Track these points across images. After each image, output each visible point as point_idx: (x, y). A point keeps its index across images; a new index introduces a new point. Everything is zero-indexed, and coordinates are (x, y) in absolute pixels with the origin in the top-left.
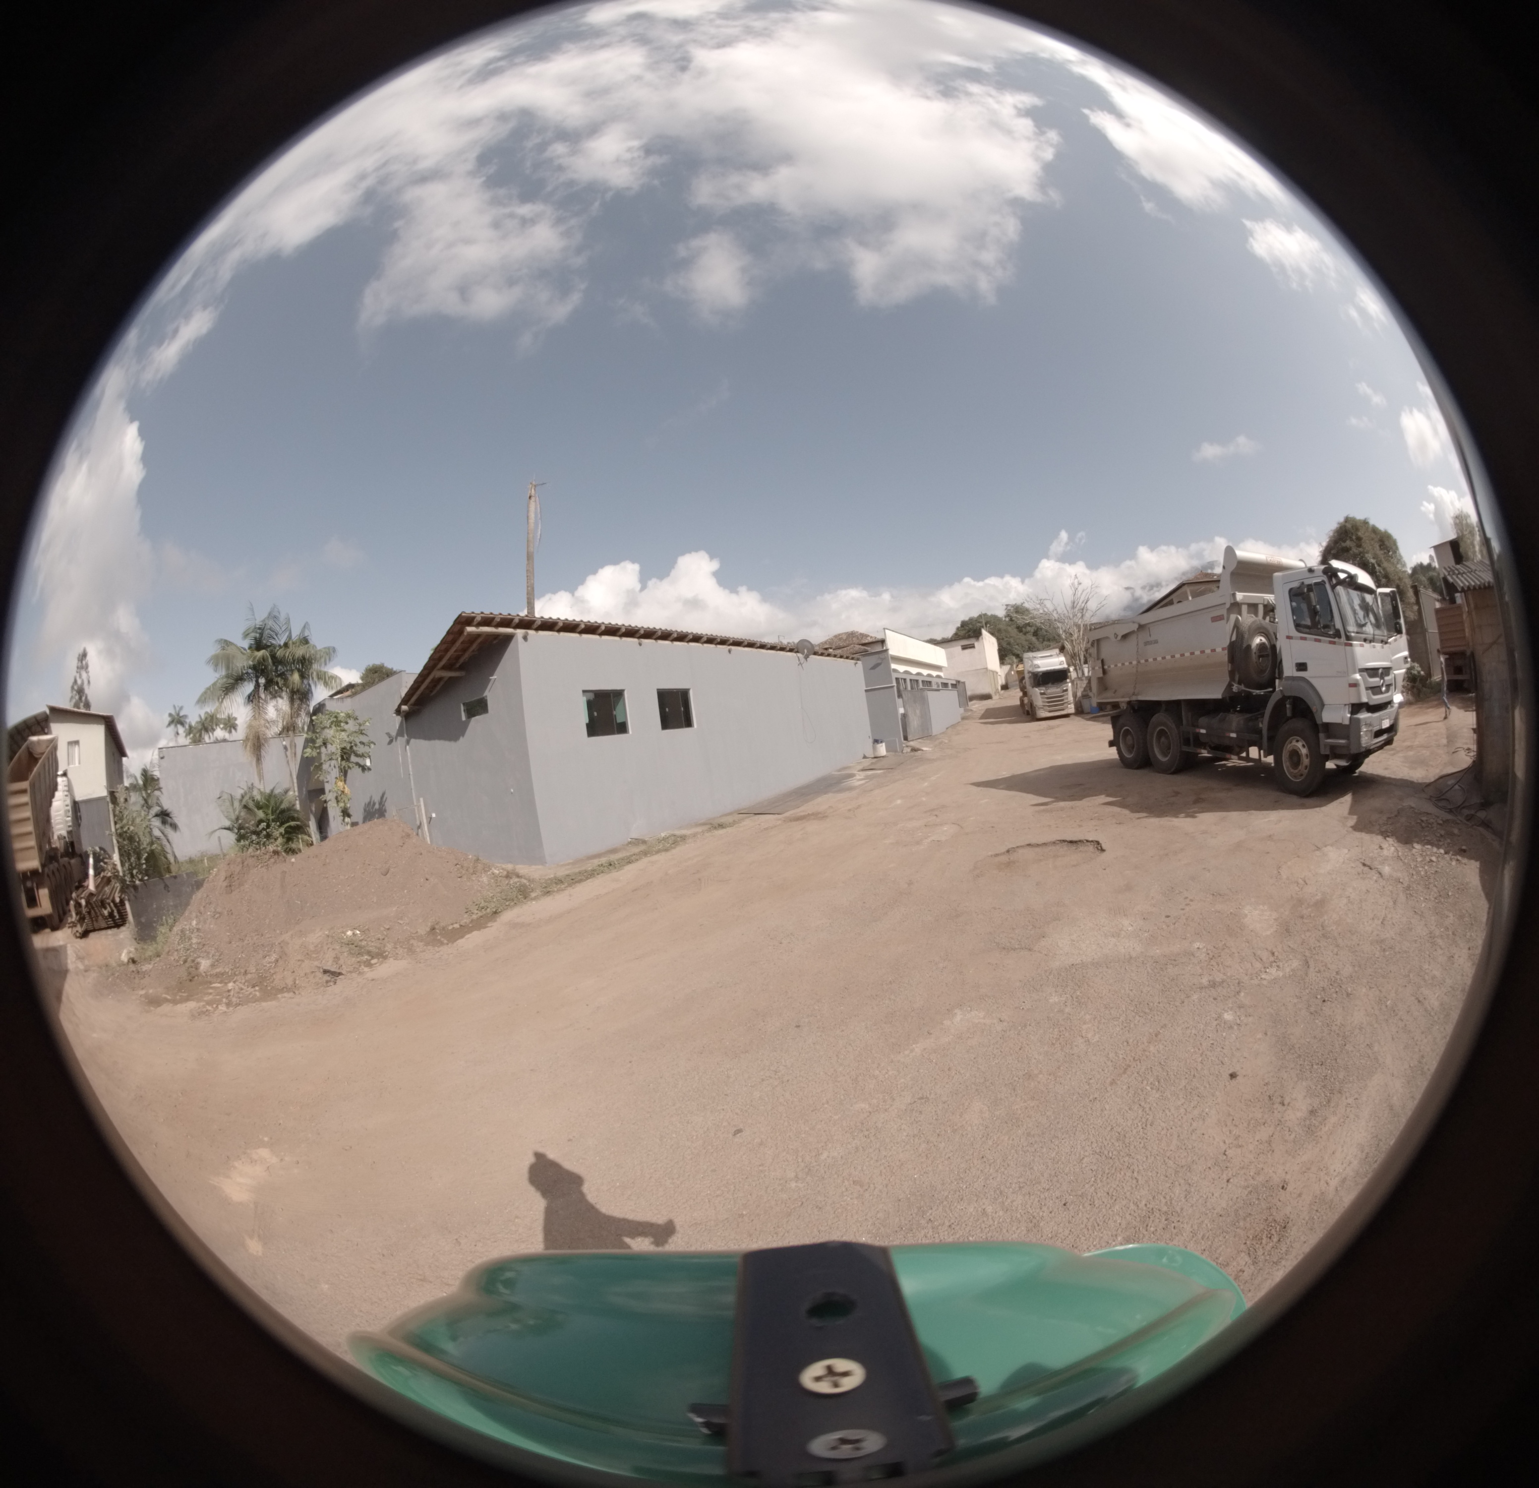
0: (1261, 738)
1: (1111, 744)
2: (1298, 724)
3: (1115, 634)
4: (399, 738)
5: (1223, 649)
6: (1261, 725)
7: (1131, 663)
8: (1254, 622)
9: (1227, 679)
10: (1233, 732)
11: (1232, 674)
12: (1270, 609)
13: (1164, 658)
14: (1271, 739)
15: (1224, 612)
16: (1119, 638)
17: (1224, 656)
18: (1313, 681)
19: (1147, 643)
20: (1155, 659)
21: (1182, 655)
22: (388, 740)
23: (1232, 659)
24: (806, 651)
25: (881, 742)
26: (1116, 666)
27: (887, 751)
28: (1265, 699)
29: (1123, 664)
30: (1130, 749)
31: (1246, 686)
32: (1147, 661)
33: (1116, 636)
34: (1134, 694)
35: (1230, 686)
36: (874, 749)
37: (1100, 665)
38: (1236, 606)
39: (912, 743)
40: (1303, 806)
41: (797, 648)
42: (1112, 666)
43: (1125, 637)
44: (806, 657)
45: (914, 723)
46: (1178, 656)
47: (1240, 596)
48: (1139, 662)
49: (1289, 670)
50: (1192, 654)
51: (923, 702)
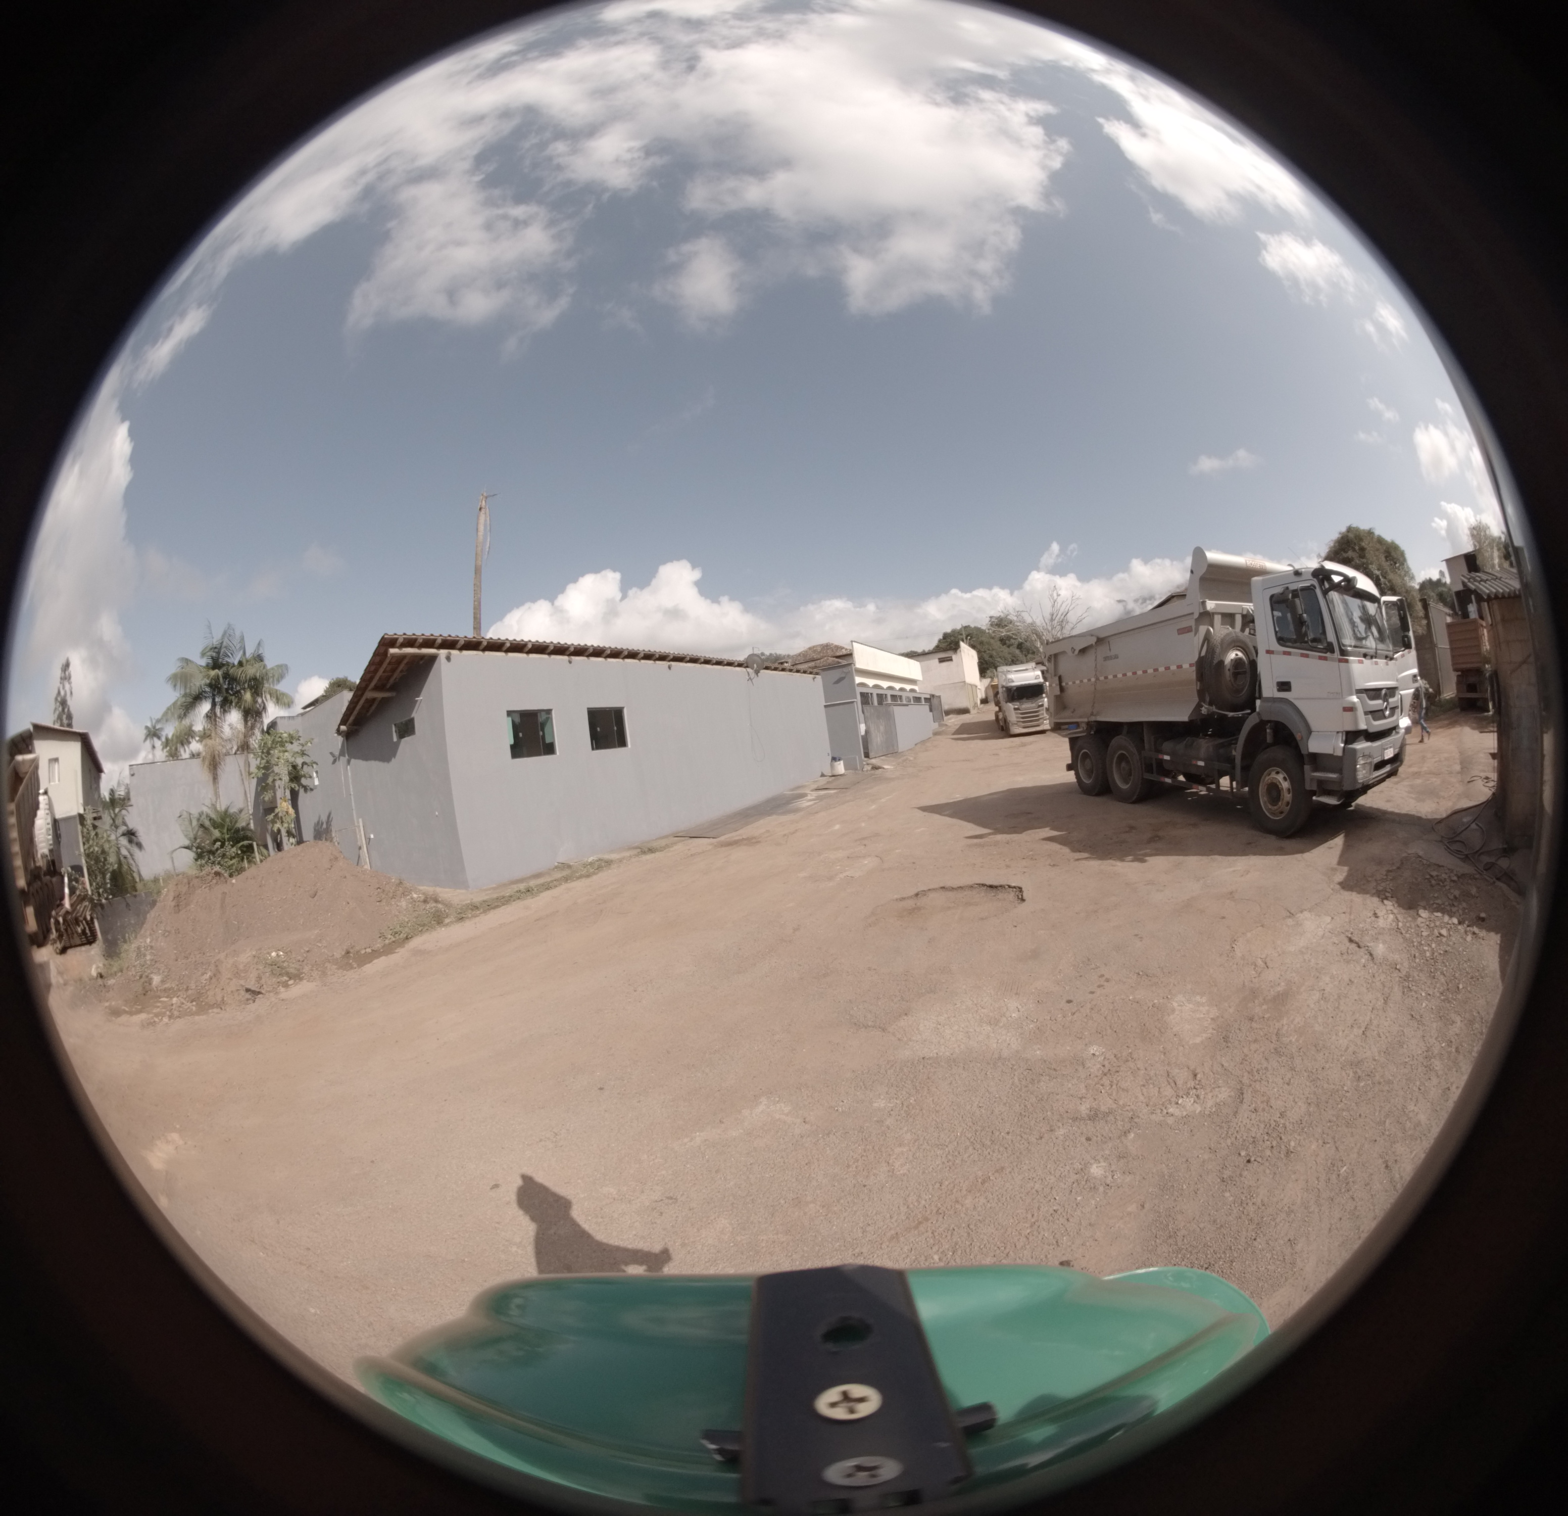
0: (1234, 768)
1: (1070, 767)
2: (1279, 753)
3: (1072, 648)
4: (342, 758)
5: (1191, 665)
6: (1233, 752)
7: (1089, 680)
8: (1228, 635)
9: (1196, 699)
10: (1201, 760)
11: (1201, 693)
12: (1248, 620)
13: (1124, 675)
14: (1246, 768)
15: (1191, 623)
16: (1076, 652)
17: (1192, 674)
18: (1296, 703)
19: (1106, 658)
20: (1115, 676)
21: (1145, 672)
22: (332, 759)
23: (1201, 676)
24: (755, 666)
25: (839, 760)
26: (1074, 683)
27: (846, 769)
28: (1241, 721)
29: (1081, 681)
30: (1089, 773)
31: (1217, 708)
32: (1106, 678)
33: (1073, 650)
34: (1092, 714)
35: (1199, 706)
36: (832, 767)
37: (1058, 682)
38: (1206, 616)
39: (873, 761)
40: (1281, 851)
41: (747, 663)
42: (1070, 683)
43: (1083, 651)
44: (757, 672)
45: (877, 740)
46: (1140, 673)
47: (1211, 605)
48: (1097, 679)
49: (1269, 689)
50: (1156, 670)
51: (890, 718)
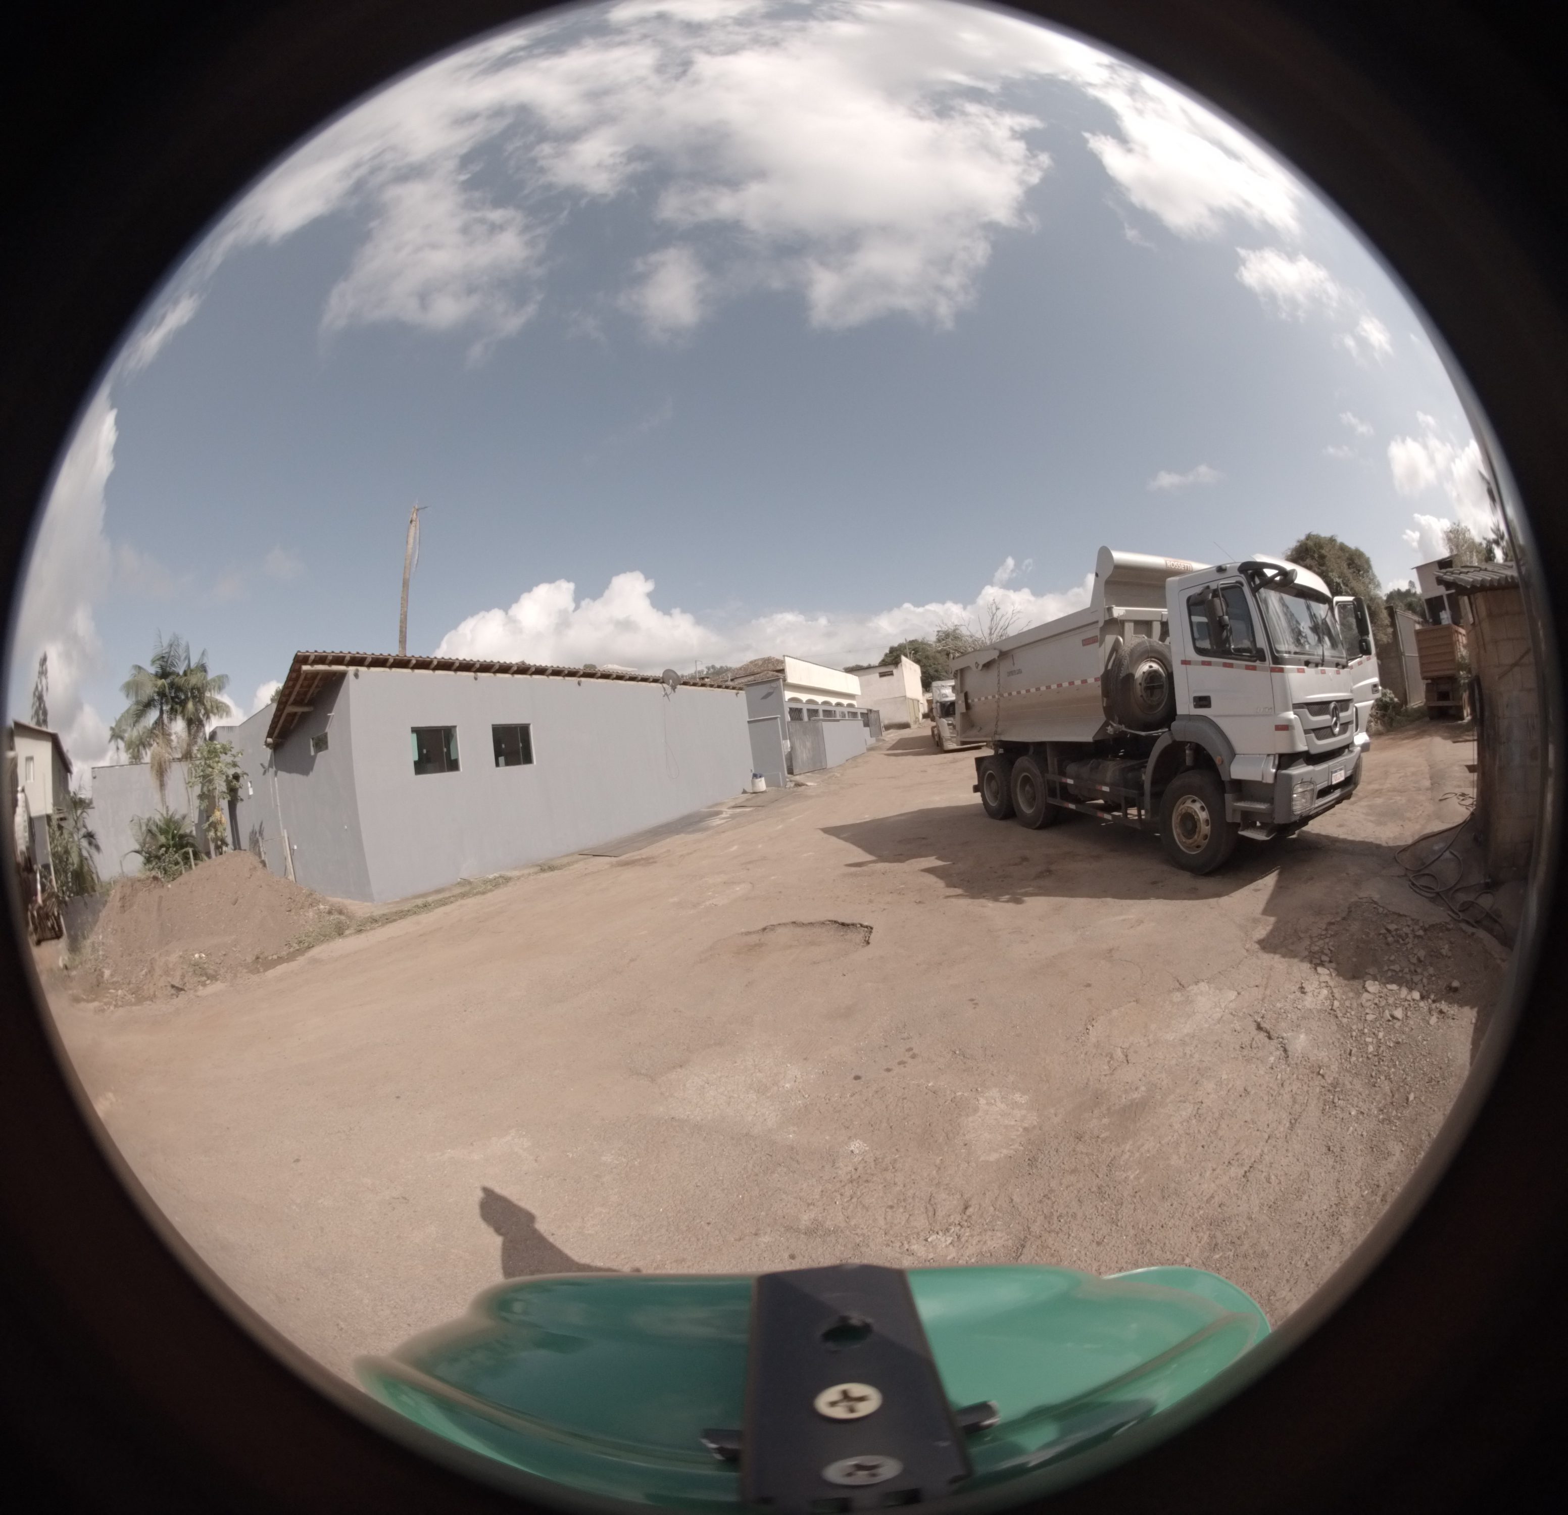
0: (1142, 794)
1: (976, 789)
2: (1196, 778)
3: (976, 663)
5: (1096, 680)
6: (1144, 777)
7: (994, 697)
8: (1139, 644)
9: (1103, 718)
10: (1106, 785)
11: (1107, 710)
13: (1028, 691)
14: (1156, 795)
15: (1097, 632)
16: (980, 667)
17: (1095, 687)
18: (1218, 721)
19: (1011, 673)
20: (1019, 693)
21: (1048, 687)
23: (1106, 693)
24: (673, 681)
25: (760, 777)
26: (979, 699)
27: (767, 786)
28: (1153, 742)
29: (986, 698)
30: (995, 796)
31: (1126, 727)
32: (1012, 694)
33: (977, 664)
34: (996, 733)
35: (1106, 725)
36: (753, 784)
37: (964, 700)
38: (1114, 625)
39: (798, 778)
41: (662, 678)
42: (976, 700)
43: (987, 666)
44: (674, 688)
45: (803, 756)
46: (1043, 688)
48: (1002, 695)
49: (1184, 706)
50: (1060, 685)
51: (818, 734)
